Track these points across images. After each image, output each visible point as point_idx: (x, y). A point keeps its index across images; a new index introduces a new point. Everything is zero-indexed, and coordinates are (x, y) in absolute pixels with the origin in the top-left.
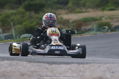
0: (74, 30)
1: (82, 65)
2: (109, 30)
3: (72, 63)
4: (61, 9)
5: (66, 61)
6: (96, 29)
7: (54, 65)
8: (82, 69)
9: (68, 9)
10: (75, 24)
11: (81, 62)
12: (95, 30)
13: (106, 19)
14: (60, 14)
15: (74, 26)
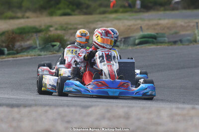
0: (2, 49)
2: (62, 49)
6: (40, 46)
15: (3, 42)
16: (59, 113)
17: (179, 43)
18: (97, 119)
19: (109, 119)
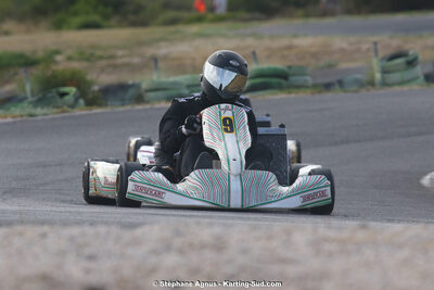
2: (82, 101)
6: (33, 96)
12: (30, 99)
13: (70, 59)
16: (72, 239)
17: (337, 87)
18: (154, 252)
19: (181, 252)
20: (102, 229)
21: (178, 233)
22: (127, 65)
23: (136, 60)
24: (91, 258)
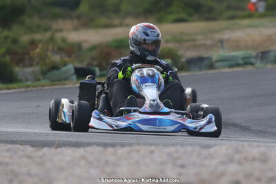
0: (92, 68)
1: (110, 150)
3: (89, 144)
4: (64, 17)
5: (73, 140)
7: (45, 149)
8: (112, 159)
9: (79, 17)
10: (94, 53)
11: (109, 141)
13: (167, 41)
14: (61, 30)
15: (93, 59)
20: (189, 149)
21: (237, 151)
22: (203, 45)
23: (209, 42)
24: (182, 166)
